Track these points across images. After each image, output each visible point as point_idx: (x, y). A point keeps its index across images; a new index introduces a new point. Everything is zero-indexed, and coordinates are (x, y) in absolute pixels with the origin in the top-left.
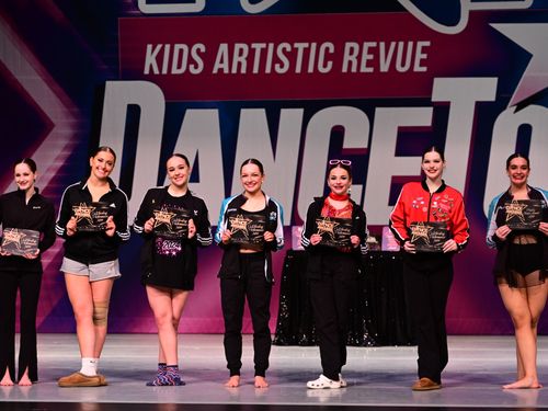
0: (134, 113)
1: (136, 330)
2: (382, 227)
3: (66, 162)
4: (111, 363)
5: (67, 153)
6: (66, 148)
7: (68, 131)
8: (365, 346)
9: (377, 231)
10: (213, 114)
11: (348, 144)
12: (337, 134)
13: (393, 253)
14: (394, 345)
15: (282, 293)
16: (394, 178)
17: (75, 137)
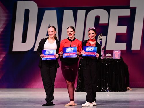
0: (27, 12)
1: (29, 87)
2: (113, 50)
3: (4, 29)
4: (20, 98)
5: (4, 26)
6: (4, 24)
7: (4, 19)
8: (107, 92)
9: (111, 52)
10: (55, 12)
11: (101, 22)
12: (97, 18)
13: (117, 60)
14: (117, 91)
15: (79, 74)
16: (117, 34)
17: (7, 20)
